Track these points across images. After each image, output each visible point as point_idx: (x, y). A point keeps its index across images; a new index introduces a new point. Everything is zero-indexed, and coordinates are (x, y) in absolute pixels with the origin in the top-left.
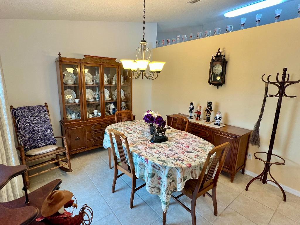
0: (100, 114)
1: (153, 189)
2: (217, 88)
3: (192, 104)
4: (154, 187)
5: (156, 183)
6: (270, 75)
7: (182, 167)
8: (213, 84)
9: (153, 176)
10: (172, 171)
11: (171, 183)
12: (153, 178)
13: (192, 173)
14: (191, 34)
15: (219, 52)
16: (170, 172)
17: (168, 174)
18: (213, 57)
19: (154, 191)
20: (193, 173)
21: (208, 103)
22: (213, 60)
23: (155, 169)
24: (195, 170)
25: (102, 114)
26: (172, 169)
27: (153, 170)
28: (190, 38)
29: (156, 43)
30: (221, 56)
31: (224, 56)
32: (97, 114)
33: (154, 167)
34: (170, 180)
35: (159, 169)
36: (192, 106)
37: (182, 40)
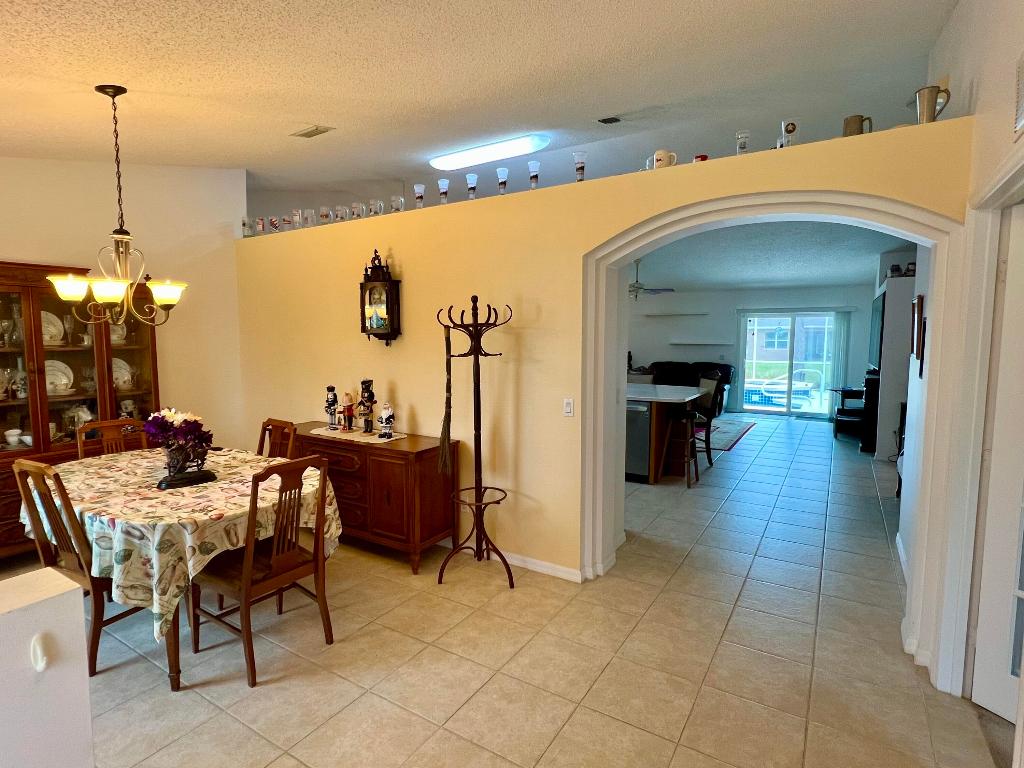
0: (28, 439)
1: (130, 593)
2: (387, 344)
3: (331, 389)
4: (132, 587)
5: (139, 574)
6: (452, 307)
7: (195, 522)
8: (376, 335)
9: (127, 556)
10: (171, 534)
11: (174, 567)
12: (128, 563)
13: (228, 533)
14: (324, 210)
15: (377, 257)
16: (167, 537)
17: (161, 543)
18: (366, 270)
19: (133, 597)
20: (232, 533)
21: (363, 383)
22: (366, 275)
23: (130, 538)
24: (235, 525)
25: (36, 440)
26: (171, 530)
27: (127, 542)
28: (325, 218)
29: (244, 225)
30: (380, 267)
31: (387, 267)
32: (21, 442)
33: (128, 533)
34: (170, 558)
35: (142, 537)
36: (331, 396)
37: (305, 222)
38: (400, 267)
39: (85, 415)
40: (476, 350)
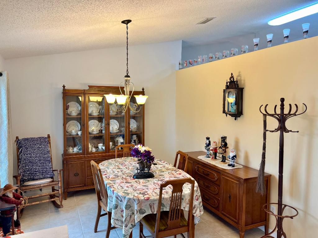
0: (104, 148)
1: (117, 222)
2: (235, 119)
3: (208, 138)
4: (117, 220)
5: (120, 215)
6: (267, 105)
7: (139, 199)
8: (230, 115)
9: (116, 207)
10: (130, 202)
11: (131, 216)
12: (116, 210)
13: (151, 207)
14: (211, 55)
15: (232, 77)
16: (129, 203)
17: (126, 206)
18: (227, 83)
19: (117, 224)
21: (222, 138)
22: (227, 85)
23: (118, 200)
24: (154, 204)
25: (106, 148)
26: (130, 201)
27: (117, 201)
28: (211, 59)
29: (180, 64)
30: (234, 82)
31: (237, 81)
32: (102, 148)
33: (117, 198)
34: (130, 213)
35: (121, 201)
36: (208, 142)
37: (203, 62)
38: (244, 81)
39: (121, 140)
40: (282, 129)
